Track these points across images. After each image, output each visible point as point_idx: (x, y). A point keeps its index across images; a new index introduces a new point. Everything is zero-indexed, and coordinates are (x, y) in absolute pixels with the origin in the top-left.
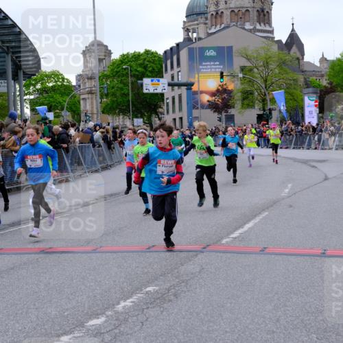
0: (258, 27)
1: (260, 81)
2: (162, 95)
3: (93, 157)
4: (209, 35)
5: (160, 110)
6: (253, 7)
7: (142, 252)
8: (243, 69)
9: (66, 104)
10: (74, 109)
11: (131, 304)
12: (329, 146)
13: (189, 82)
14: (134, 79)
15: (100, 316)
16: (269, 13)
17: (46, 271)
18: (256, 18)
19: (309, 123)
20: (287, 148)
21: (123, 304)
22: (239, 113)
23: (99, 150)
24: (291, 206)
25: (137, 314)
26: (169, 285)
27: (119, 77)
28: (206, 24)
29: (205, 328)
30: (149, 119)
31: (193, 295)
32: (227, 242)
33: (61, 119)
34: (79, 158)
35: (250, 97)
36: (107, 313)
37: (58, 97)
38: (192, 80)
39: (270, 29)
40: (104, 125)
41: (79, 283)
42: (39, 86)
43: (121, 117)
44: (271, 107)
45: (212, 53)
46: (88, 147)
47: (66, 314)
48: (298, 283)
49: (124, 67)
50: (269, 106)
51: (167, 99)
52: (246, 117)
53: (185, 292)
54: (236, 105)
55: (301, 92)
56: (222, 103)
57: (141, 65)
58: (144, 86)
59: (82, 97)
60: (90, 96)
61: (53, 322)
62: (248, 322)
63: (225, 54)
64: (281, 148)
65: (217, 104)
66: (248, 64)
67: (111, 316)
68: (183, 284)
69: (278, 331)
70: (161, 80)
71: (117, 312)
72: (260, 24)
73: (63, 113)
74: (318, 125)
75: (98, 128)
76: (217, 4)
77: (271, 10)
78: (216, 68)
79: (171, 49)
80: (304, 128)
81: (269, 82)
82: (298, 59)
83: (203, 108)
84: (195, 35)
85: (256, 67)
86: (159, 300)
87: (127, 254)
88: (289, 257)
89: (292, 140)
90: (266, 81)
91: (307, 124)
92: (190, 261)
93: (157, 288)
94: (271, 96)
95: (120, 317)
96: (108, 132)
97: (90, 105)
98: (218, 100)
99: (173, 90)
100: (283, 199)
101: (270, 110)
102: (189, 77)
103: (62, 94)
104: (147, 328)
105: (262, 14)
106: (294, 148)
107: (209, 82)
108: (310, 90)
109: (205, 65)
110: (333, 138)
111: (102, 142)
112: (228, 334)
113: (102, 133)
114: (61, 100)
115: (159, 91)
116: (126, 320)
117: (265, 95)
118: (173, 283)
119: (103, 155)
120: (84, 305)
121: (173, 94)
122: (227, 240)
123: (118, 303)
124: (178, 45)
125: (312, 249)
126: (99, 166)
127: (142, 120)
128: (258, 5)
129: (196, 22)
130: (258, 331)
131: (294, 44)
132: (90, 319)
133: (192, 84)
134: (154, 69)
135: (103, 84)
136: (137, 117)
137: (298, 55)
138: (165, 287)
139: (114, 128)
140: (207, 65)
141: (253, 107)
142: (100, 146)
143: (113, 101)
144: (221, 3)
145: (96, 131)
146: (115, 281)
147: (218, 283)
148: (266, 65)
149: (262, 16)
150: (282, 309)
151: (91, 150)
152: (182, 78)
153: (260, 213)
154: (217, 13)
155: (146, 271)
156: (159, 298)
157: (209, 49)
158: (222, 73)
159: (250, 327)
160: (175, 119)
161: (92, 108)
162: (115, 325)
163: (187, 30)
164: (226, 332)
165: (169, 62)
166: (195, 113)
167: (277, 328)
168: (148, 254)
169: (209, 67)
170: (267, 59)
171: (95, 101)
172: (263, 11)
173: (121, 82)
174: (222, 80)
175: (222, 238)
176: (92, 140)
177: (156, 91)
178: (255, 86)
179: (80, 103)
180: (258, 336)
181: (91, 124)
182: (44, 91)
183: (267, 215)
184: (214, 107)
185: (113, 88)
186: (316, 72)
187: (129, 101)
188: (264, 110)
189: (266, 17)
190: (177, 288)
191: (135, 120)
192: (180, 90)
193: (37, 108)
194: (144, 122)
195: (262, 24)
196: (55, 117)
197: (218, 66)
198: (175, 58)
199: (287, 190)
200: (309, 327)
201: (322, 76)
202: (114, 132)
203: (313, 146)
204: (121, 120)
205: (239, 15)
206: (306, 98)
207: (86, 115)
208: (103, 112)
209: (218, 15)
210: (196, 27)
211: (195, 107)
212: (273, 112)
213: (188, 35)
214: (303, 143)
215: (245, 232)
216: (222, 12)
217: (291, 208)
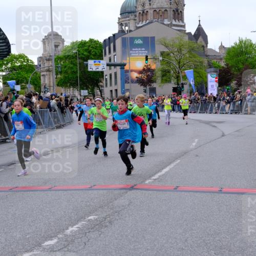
0: (174, 23)
1: (175, 63)
2: (102, 72)
3: (50, 118)
4: (138, 28)
5: (101, 84)
6: (170, 8)
7: (86, 190)
8: (162, 54)
9: (30, 79)
10: (36, 83)
11: (77, 229)
12: (225, 111)
13: (123, 63)
14: (81, 61)
15: (53, 239)
16: (182, 13)
17: (12, 204)
18: (172, 16)
19: (211, 94)
20: (195, 112)
21: (71, 229)
22: (160, 86)
23: (54, 114)
24: (197, 156)
25: (81, 236)
26: (105, 214)
27: (70, 59)
28: (135, 20)
29: (132, 247)
30: (93, 90)
31: (123, 222)
32: (149, 182)
33: (26, 90)
34: (39, 120)
35: (168, 74)
36: (58, 236)
37: (24, 74)
38: (124, 62)
39: (183, 24)
40: (59, 95)
41: (38, 214)
42: (9, 65)
43: (71, 89)
44: (183, 82)
45: (140, 42)
46: (46, 111)
47: (28, 236)
48: (201, 213)
49: (74, 51)
50: (182, 81)
51: (106, 75)
52: (165, 89)
53: (117, 220)
54: (157, 81)
55: (205, 71)
56: (147, 79)
57: (86, 50)
58: (89, 66)
59: (42, 74)
60: (48, 73)
61: (18, 243)
62: (164, 241)
63: (149, 42)
64: (190, 112)
65: (143, 79)
66: (166, 50)
67: (62, 238)
68: (116, 214)
69: (186, 248)
70: (101, 61)
71: (66, 235)
72: (175, 20)
73: (27, 86)
74: (217, 95)
75: (54, 97)
76: (143, 5)
77: (183, 10)
78: (142, 53)
79: (109, 38)
80: (207, 98)
81: (181, 64)
82: (203, 46)
83: (133, 83)
84: (127, 28)
85: (172, 52)
86: (98, 226)
87: (75, 192)
88: (195, 193)
89: (199, 107)
90: (179, 63)
91: (209, 94)
92: (121, 196)
93: (96, 217)
94: (183, 74)
95: (69, 239)
96: (61, 100)
97: (48, 80)
98: (144, 76)
99: (110, 69)
100: (191, 150)
101: (182, 84)
102: (122, 59)
103: (27, 72)
104: (89, 247)
105: (177, 13)
106: (200, 113)
107: (137, 63)
108: (212, 69)
109: (134, 51)
110: (229, 105)
111: (56, 107)
112: (149, 251)
113: (57, 100)
114: (26, 76)
115: (100, 69)
116: (73, 241)
117: (179, 73)
118: (108, 213)
119: (57, 117)
120: (41, 230)
121: (110, 72)
122: (150, 181)
123: (67, 229)
124: (114, 35)
125: (212, 187)
126: (54, 126)
127: (87, 91)
128: (174, 7)
129: (128, 19)
130: (172, 249)
131: (200, 35)
132: (46, 240)
133: (125, 65)
134: (96, 53)
135: (58, 64)
136: (83, 89)
137: (203, 44)
138: (102, 216)
139: (66, 98)
140: (136, 51)
141: (170, 82)
142: (55, 111)
143: (65, 77)
144: (147, 4)
145: (52, 99)
146: (65, 212)
147: (142, 213)
148: (180, 50)
149: (177, 14)
150: (190, 232)
151: (49, 114)
152: (117, 60)
153: (174, 161)
154: (143, 12)
155: (88, 204)
156: (98, 225)
157: (137, 38)
158: (147, 57)
159: (165, 245)
160: (111, 91)
161: (50, 82)
162: (64, 244)
163: (121, 24)
164: (148, 249)
165: (107, 49)
166: (127, 86)
167: (186, 247)
168: (90, 192)
169: (137, 52)
170: (180, 46)
171: (51, 77)
172: (177, 11)
173: (72, 63)
174: (147, 62)
175: (146, 180)
176: (49, 106)
177: (97, 70)
178: (172, 67)
179: (40, 78)
180: (171, 252)
181: (48, 94)
182: (13, 69)
183: (179, 162)
184: (140, 82)
185: (65, 67)
186: (217, 56)
187: (77, 77)
188: (178, 84)
189: (180, 15)
190: (111, 217)
191: (82, 91)
192: (115, 69)
193: (8, 82)
194: (88, 93)
195: (177, 21)
196: (21, 89)
197: (144, 52)
198: (112, 45)
199: (194, 144)
200: (209, 245)
201: (221, 59)
202: (66, 100)
203: (214, 111)
204: (71, 91)
205: (160, 14)
206: (209, 76)
207: (45, 88)
208: (58, 85)
209: (144, 13)
210: (127, 22)
211: (126, 82)
212: (185, 86)
213: (122, 28)
214: (206, 109)
215: (163, 175)
216: (147, 11)
217: (198, 157)
